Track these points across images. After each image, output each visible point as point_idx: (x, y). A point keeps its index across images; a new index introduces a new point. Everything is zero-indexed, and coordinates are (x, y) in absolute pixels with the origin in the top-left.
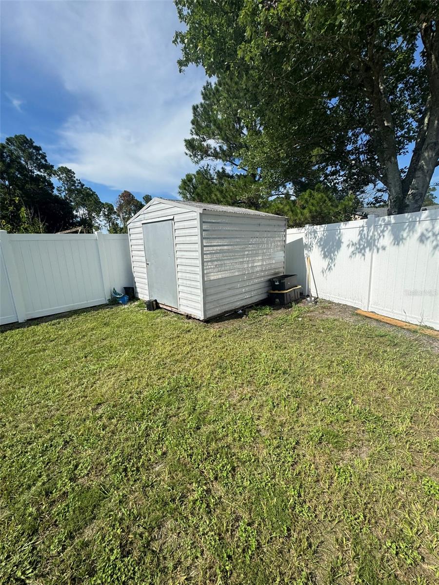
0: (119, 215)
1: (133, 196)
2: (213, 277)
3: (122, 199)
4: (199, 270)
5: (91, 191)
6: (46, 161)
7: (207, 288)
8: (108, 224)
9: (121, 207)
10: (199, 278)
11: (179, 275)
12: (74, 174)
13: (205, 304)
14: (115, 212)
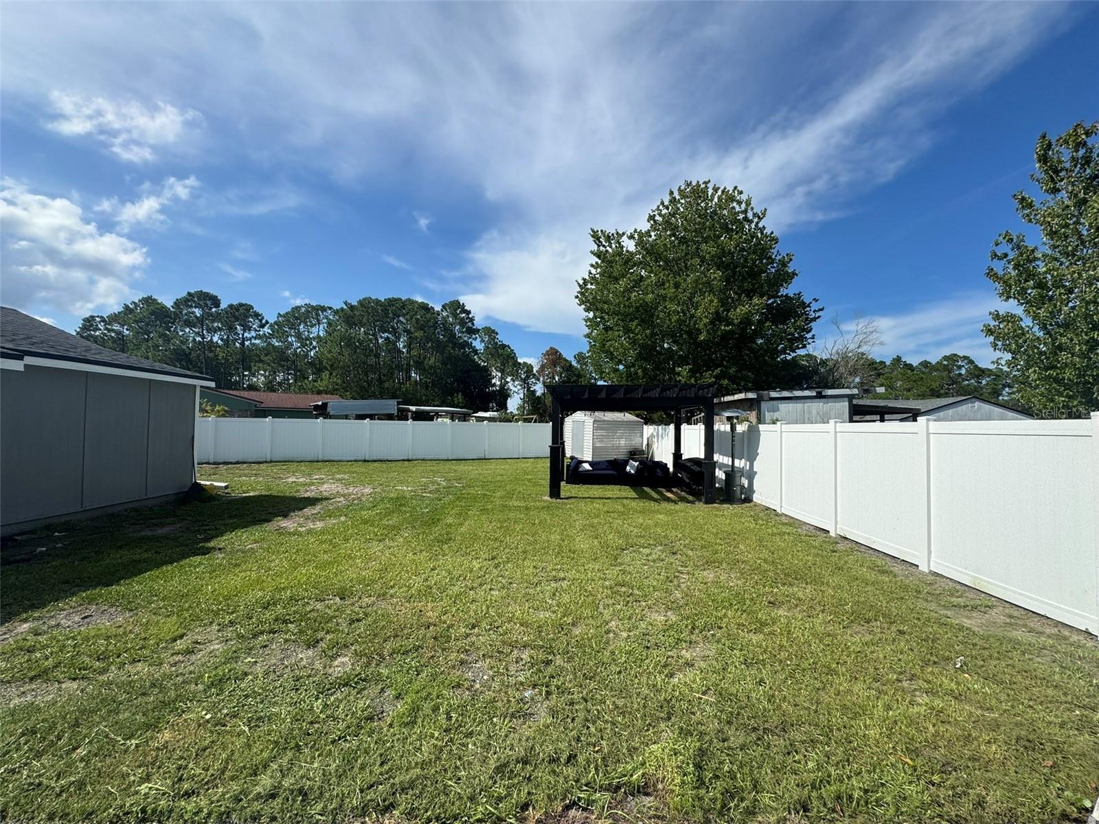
0: (539, 380)
1: (560, 354)
2: (598, 445)
3: (546, 359)
4: (591, 441)
5: (510, 348)
6: (473, 324)
7: (595, 450)
8: (522, 391)
9: (543, 367)
10: (591, 444)
11: (585, 444)
12: (497, 334)
13: (593, 455)
14: (534, 375)
